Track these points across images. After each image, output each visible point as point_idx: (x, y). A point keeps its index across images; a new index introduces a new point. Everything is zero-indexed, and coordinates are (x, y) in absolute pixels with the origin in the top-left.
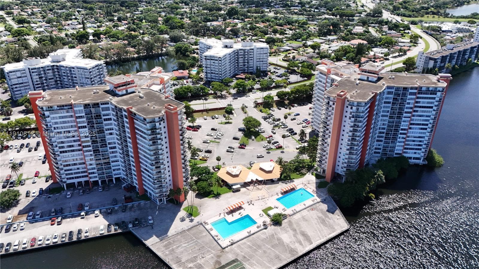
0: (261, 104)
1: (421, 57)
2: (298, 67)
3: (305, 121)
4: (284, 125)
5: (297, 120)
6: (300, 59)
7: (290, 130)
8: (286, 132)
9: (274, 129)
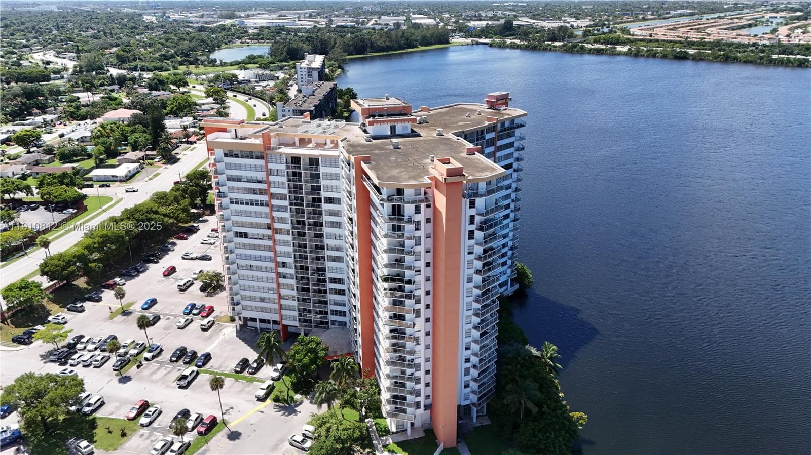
2: (27, 190)
3: (195, 312)
4: (145, 348)
5: (169, 319)
6: (7, 173)
7: (181, 354)
8: (174, 368)
9: (126, 377)
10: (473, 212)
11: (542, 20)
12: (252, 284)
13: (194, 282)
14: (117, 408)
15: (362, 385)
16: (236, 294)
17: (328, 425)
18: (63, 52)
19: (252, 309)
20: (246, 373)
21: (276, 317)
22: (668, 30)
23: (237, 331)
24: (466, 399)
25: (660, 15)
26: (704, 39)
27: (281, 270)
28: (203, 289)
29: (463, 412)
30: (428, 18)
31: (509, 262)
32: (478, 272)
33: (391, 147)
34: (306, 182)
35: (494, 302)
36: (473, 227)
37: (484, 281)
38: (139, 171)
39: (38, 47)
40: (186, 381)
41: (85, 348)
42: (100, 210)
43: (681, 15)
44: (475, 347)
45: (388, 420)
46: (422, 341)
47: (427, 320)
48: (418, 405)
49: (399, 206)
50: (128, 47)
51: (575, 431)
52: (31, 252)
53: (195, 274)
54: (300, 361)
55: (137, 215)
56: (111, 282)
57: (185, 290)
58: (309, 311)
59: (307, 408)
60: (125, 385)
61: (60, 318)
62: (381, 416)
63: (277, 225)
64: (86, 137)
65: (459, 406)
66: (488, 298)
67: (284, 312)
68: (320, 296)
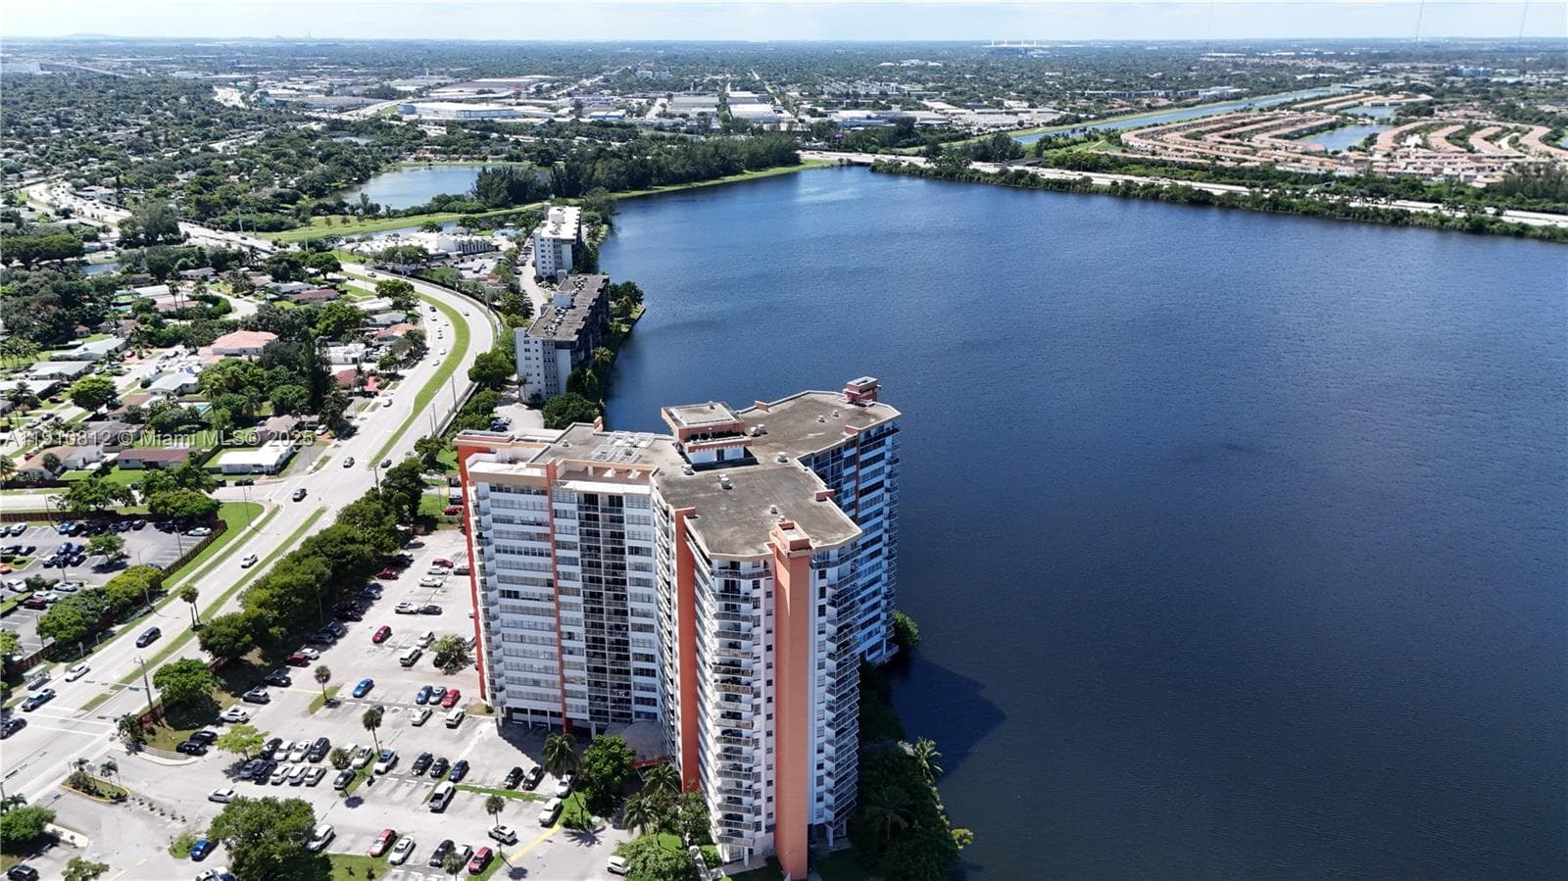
0: (153, 714)
1: (527, 346)
2: (126, 496)
3: (433, 699)
4: (373, 755)
5: (396, 711)
6: (76, 461)
7: (424, 763)
8: (419, 784)
9: (355, 798)
10: (823, 583)
11: (967, 107)
12: (522, 661)
13: (423, 651)
14: (354, 841)
15: (686, 802)
16: (500, 676)
17: (645, 854)
18: (86, 186)
19: (521, 696)
20: (520, 789)
21: (557, 708)
22: (1187, 137)
23: (499, 729)
24: (819, 817)
25: (1179, 99)
26: (1245, 161)
27: (566, 643)
28: (438, 663)
29: (816, 833)
30: (762, 101)
31: (883, 616)
32: (831, 656)
33: (720, 486)
34: (604, 527)
35: (852, 690)
36: (824, 602)
37: (839, 665)
38: (295, 454)
39: (34, 172)
40: (442, 802)
41: (287, 757)
42: (249, 529)
43: (1217, 99)
44: (830, 749)
45: (719, 847)
46: (762, 744)
47: (769, 717)
48: (757, 826)
49: (733, 582)
50: (211, 177)
51: (955, 851)
52: (160, 606)
53: (422, 638)
54: (599, 771)
55: (328, 548)
56: (297, 654)
57: (411, 665)
58: (605, 699)
59: (611, 836)
60: (355, 810)
61: (239, 713)
62: (710, 842)
63: (561, 583)
64: (187, 386)
65: (810, 827)
66: (844, 687)
67: (568, 701)
68: (620, 679)
